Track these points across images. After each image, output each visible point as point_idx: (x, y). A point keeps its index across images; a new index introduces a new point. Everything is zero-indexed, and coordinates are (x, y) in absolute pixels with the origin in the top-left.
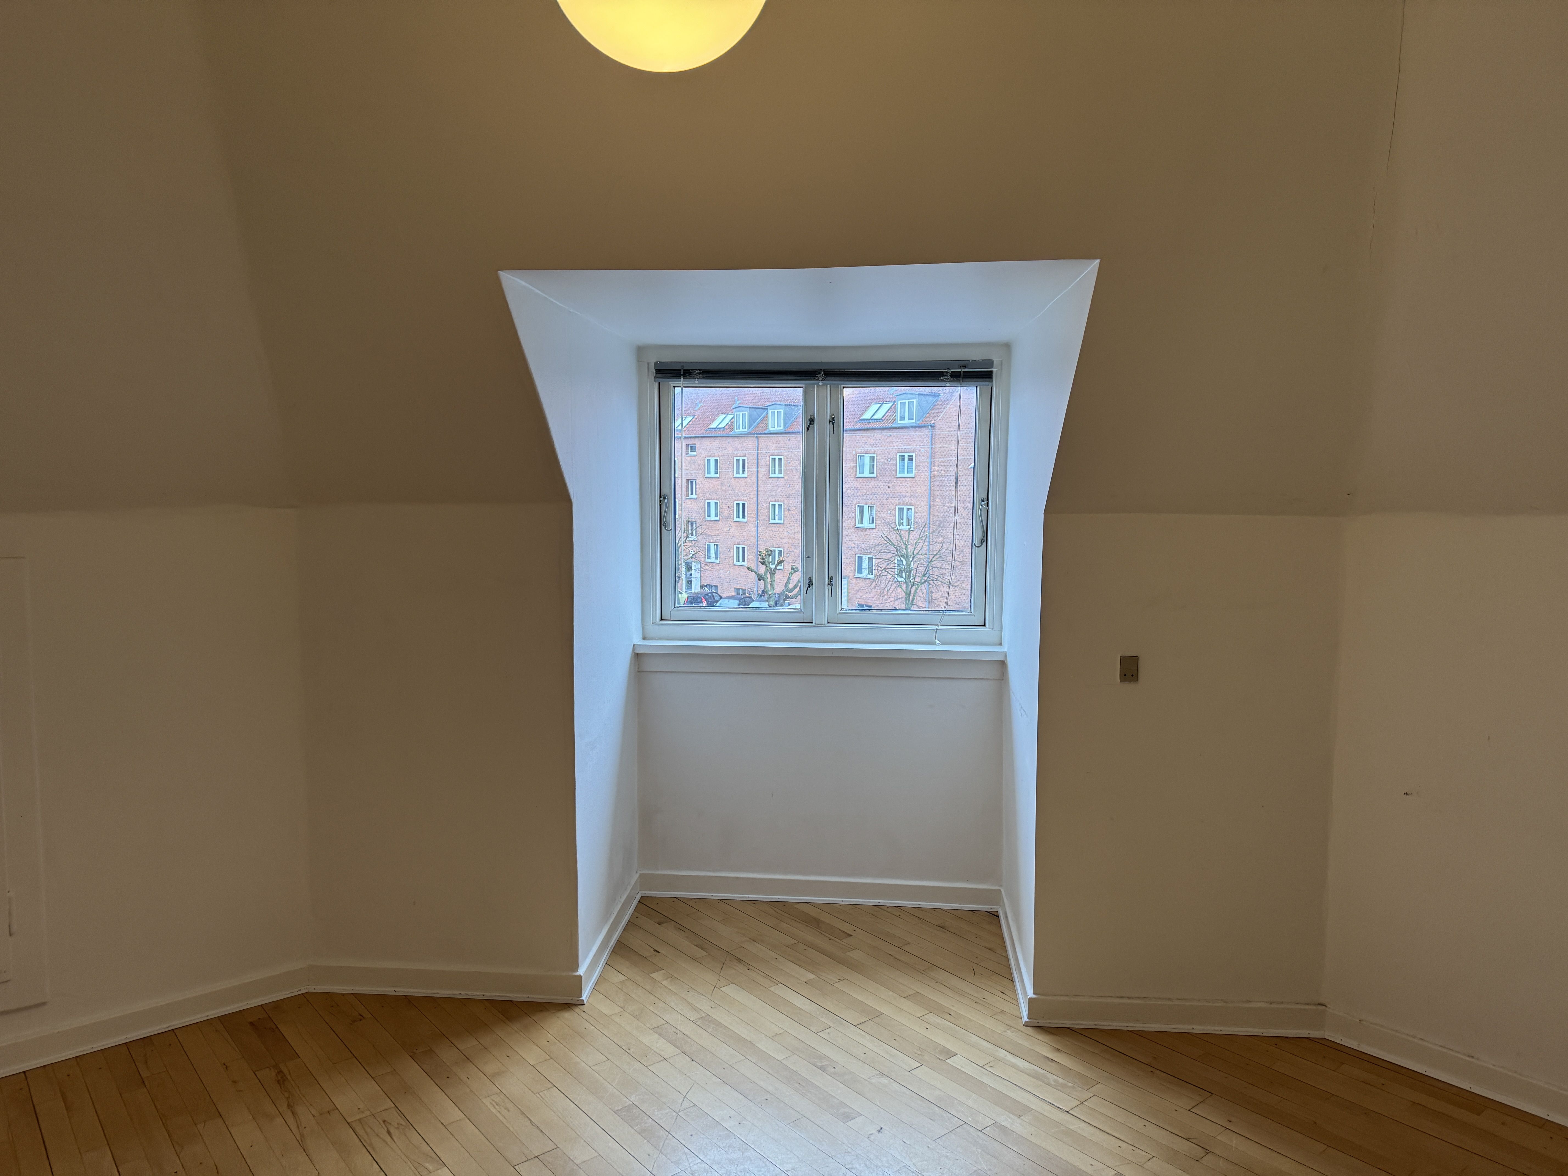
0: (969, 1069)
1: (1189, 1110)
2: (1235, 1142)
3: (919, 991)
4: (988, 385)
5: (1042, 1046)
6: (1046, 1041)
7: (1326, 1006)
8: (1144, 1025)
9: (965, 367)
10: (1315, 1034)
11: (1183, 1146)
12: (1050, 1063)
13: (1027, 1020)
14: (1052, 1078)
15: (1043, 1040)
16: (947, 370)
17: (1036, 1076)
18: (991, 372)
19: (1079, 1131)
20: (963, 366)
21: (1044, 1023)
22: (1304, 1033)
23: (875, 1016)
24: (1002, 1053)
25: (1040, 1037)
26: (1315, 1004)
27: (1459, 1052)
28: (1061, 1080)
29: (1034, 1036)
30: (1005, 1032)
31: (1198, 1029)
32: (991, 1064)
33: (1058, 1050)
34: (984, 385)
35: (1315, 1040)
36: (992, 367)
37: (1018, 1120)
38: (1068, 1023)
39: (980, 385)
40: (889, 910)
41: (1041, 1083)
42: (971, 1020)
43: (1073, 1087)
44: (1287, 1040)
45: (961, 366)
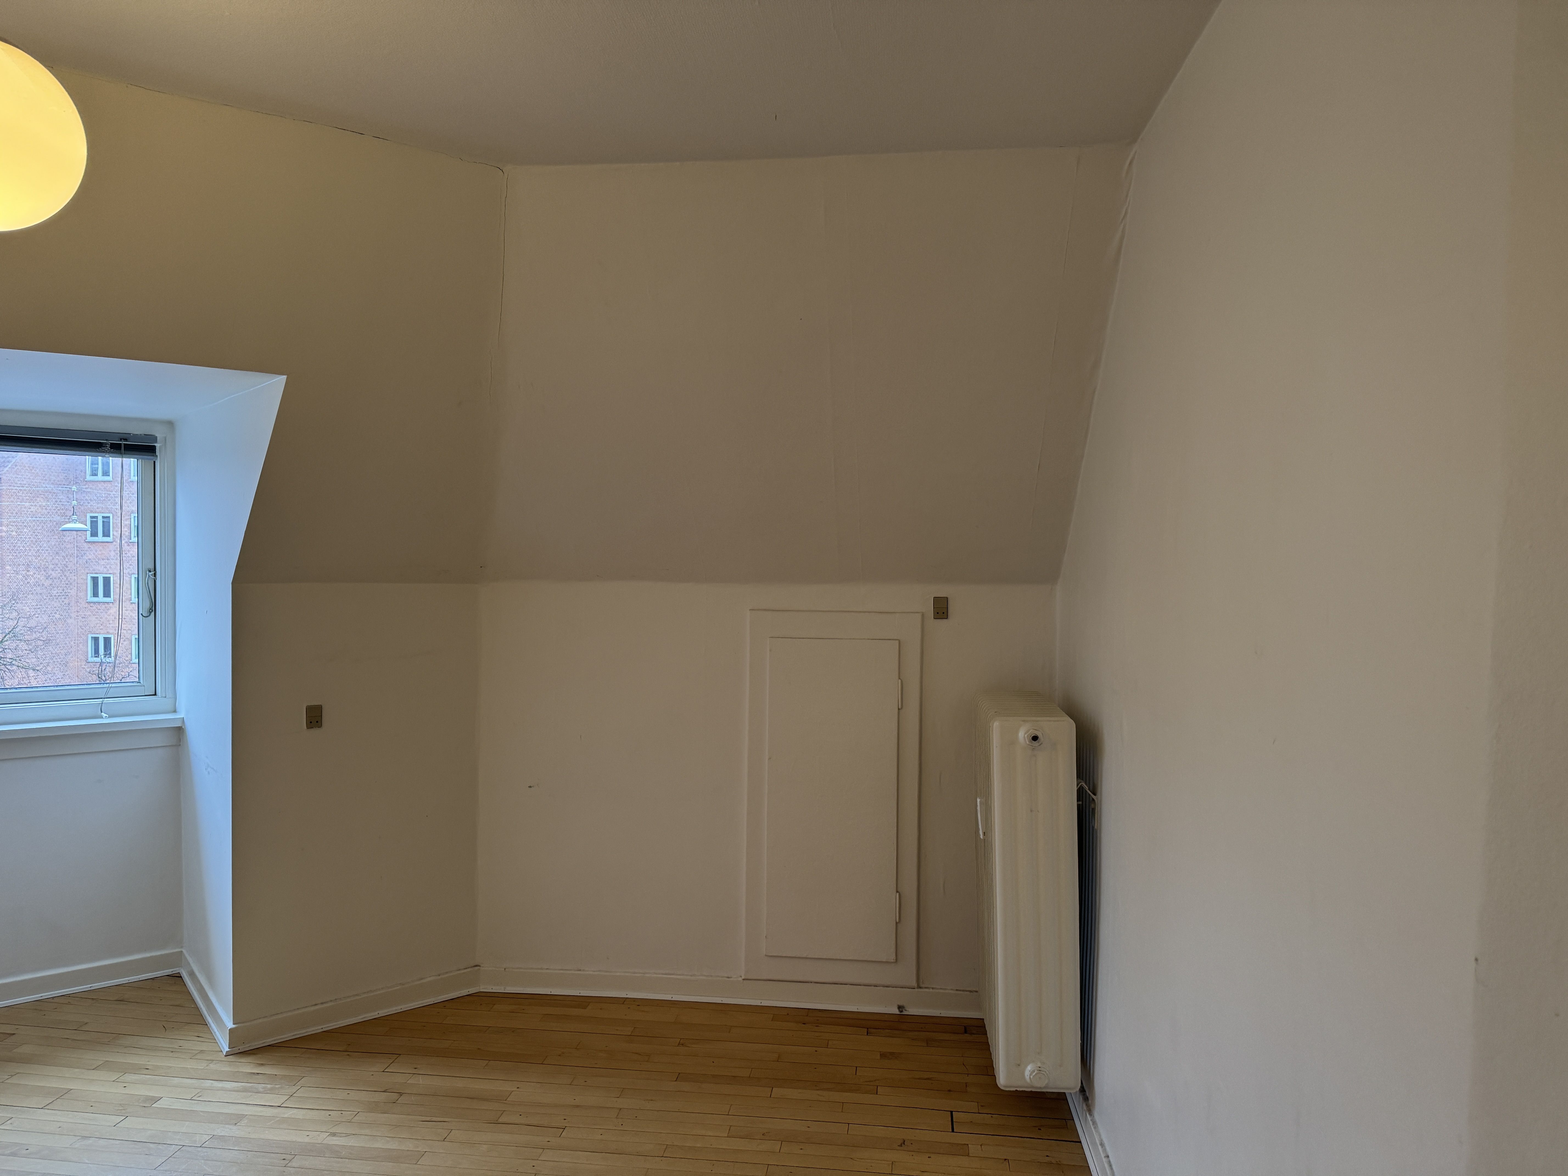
0: (177, 1105)
1: (383, 1071)
2: (421, 1080)
3: (107, 1059)
4: (152, 459)
5: (246, 1066)
6: (249, 1061)
7: (480, 966)
8: (338, 1023)
9: (126, 440)
10: (472, 991)
11: (383, 1097)
12: (257, 1077)
13: (229, 1050)
14: (260, 1087)
15: (246, 1061)
16: (105, 441)
17: (245, 1090)
18: (155, 447)
19: (293, 1117)
20: (124, 439)
21: (244, 1048)
22: (464, 992)
23: (64, 1094)
24: (208, 1083)
25: (243, 1060)
26: (471, 967)
27: (571, 970)
28: (269, 1086)
29: (237, 1061)
30: (207, 1066)
31: (382, 1013)
32: (198, 1095)
33: (262, 1065)
34: (147, 460)
35: (474, 995)
36: (156, 442)
37: (235, 1127)
38: (269, 1041)
39: (142, 459)
40: (55, 1000)
41: (251, 1094)
42: (171, 1067)
43: (281, 1088)
44: (453, 1001)
45: (121, 439)
